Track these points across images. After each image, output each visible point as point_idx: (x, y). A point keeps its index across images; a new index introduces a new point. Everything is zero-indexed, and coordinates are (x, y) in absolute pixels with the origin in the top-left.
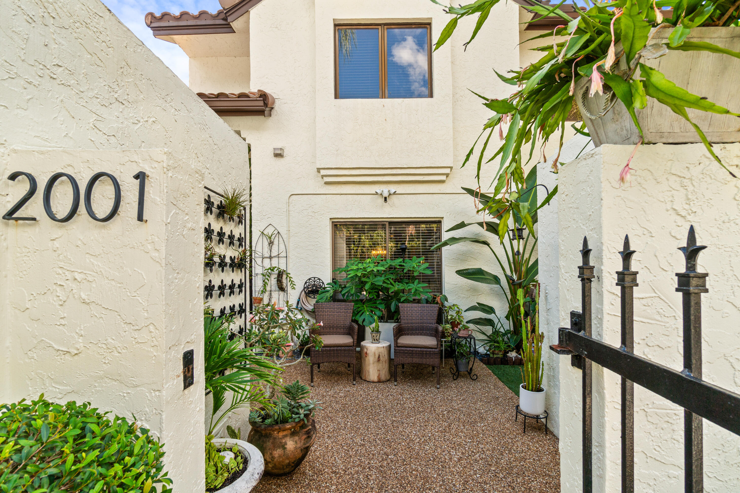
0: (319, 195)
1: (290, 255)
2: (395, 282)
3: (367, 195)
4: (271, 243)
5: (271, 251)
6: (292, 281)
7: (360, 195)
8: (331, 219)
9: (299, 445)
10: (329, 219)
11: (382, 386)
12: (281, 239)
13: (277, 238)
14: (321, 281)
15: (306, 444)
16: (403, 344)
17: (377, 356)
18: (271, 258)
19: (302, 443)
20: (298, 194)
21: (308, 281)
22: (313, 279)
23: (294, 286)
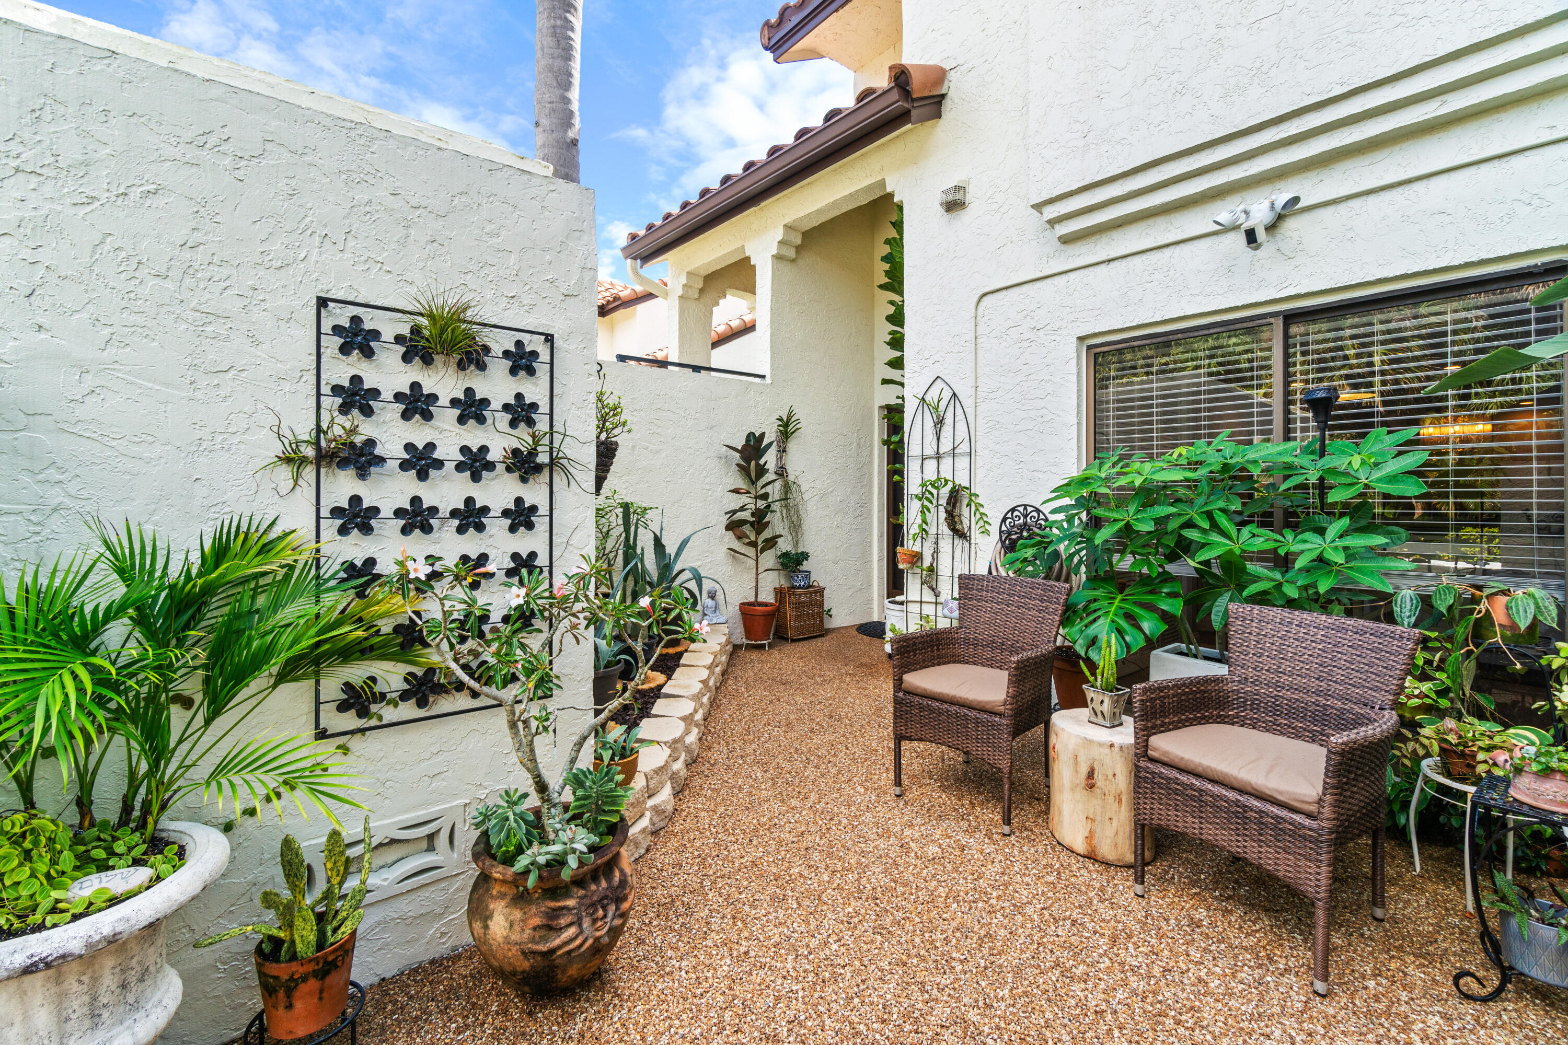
0: (1049, 281)
1: (979, 447)
2: (1241, 524)
3: (1196, 242)
4: (939, 423)
5: (938, 440)
6: (982, 514)
7: (1171, 249)
8: (1081, 339)
9: (515, 937)
10: (1075, 340)
11: (1089, 875)
12: (959, 411)
13: (951, 408)
14: (1042, 517)
15: (537, 943)
16: (1166, 753)
17: (1084, 770)
18: (938, 457)
19: (526, 936)
20: (998, 290)
21: (1009, 515)
22: (1021, 509)
23: (987, 527)
